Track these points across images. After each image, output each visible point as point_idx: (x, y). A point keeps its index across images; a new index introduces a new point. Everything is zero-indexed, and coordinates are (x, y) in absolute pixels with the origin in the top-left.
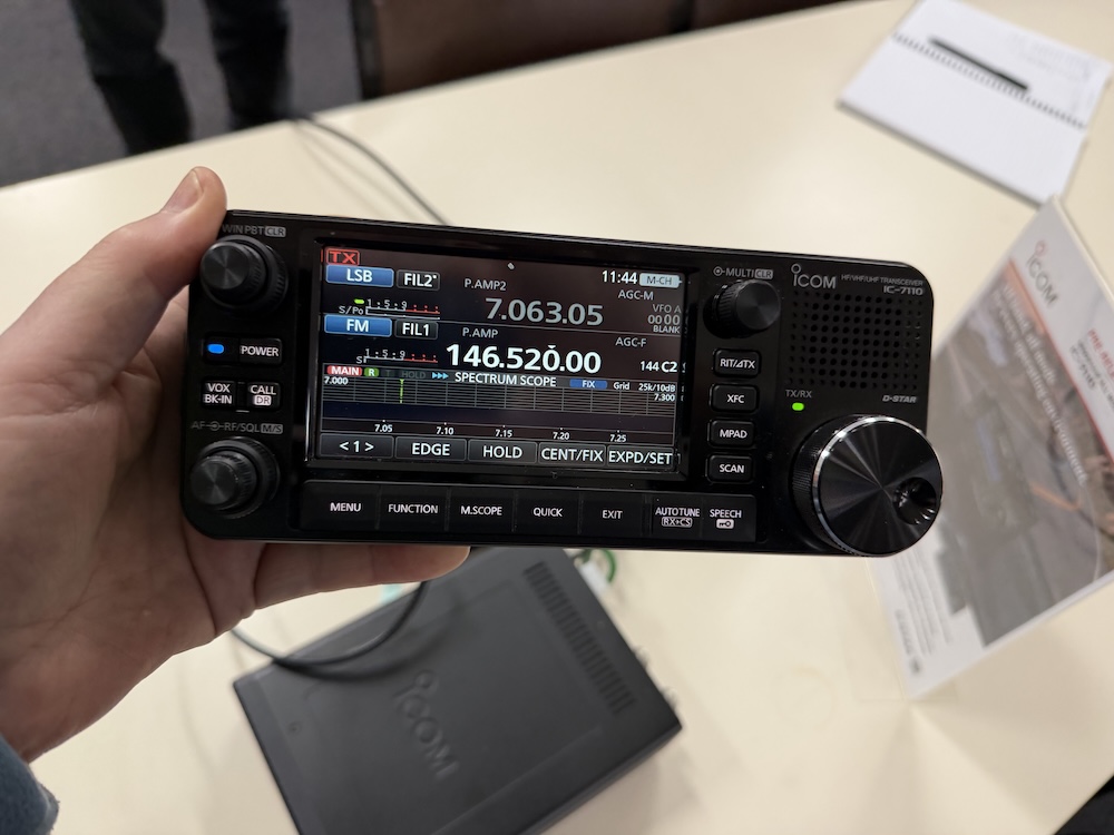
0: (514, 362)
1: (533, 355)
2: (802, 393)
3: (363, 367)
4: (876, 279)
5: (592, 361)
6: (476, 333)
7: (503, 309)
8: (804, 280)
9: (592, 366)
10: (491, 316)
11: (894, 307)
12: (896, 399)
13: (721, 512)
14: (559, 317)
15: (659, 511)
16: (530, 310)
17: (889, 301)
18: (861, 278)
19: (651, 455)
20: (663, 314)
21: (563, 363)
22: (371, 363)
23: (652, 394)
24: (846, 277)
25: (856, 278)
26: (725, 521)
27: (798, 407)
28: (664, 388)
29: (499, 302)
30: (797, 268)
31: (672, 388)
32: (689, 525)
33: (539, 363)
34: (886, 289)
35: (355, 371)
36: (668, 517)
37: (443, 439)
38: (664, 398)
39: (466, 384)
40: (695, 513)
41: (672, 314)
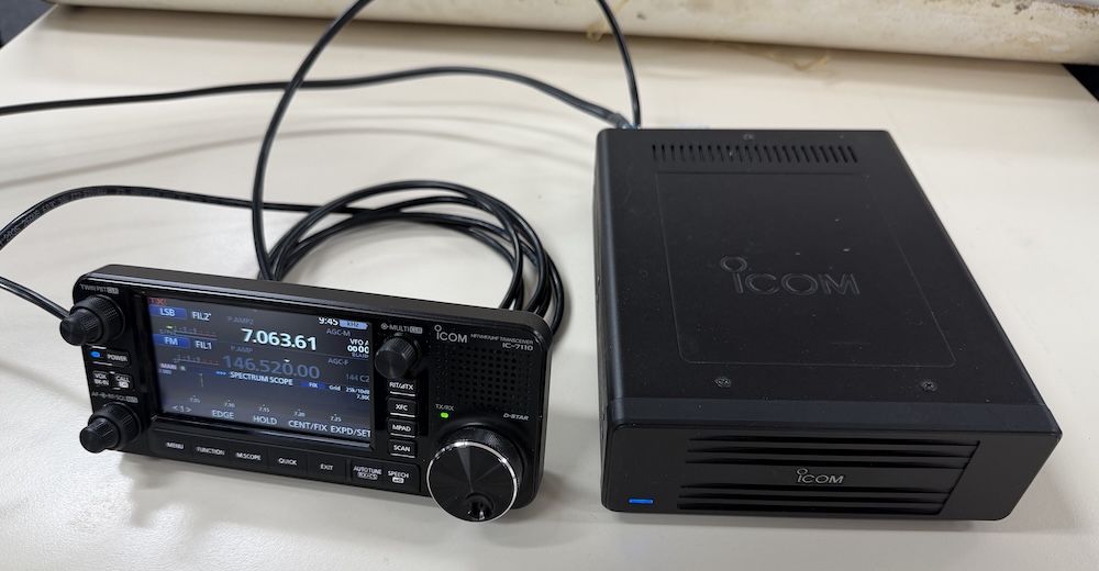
0: (265, 368)
1: (276, 365)
2: (447, 407)
3: (178, 365)
4: (496, 338)
5: (314, 371)
6: (239, 350)
7: (253, 336)
8: (444, 336)
9: (314, 374)
10: (247, 340)
11: (510, 357)
12: (513, 416)
13: (395, 473)
14: (289, 344)
15: (356, 468)
16: (271, 338)
17: (507, 353)
18: (485, 337)
19: (359, 431)
20: (358, 345)
21: (295, 371)
22: (182, 363)
23: (355, 395)
24: (475, 336)
25: (481, 337)
26: (398, 478)
27: (445, 415)
28: (362, 391)
29: (250, 331)
30: (438, 328)
31: (368, 392)
32: (375, 478)
33: (280, 370)
34: (505, 345)
35: (174, 367)
36: (362, 472)
37: (230, 410)
38: (363, 397)
39: (237, 379)
40: (379, 472)
41: (364, 346)
